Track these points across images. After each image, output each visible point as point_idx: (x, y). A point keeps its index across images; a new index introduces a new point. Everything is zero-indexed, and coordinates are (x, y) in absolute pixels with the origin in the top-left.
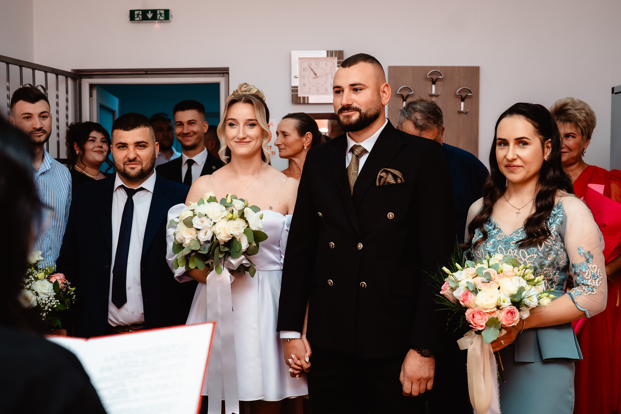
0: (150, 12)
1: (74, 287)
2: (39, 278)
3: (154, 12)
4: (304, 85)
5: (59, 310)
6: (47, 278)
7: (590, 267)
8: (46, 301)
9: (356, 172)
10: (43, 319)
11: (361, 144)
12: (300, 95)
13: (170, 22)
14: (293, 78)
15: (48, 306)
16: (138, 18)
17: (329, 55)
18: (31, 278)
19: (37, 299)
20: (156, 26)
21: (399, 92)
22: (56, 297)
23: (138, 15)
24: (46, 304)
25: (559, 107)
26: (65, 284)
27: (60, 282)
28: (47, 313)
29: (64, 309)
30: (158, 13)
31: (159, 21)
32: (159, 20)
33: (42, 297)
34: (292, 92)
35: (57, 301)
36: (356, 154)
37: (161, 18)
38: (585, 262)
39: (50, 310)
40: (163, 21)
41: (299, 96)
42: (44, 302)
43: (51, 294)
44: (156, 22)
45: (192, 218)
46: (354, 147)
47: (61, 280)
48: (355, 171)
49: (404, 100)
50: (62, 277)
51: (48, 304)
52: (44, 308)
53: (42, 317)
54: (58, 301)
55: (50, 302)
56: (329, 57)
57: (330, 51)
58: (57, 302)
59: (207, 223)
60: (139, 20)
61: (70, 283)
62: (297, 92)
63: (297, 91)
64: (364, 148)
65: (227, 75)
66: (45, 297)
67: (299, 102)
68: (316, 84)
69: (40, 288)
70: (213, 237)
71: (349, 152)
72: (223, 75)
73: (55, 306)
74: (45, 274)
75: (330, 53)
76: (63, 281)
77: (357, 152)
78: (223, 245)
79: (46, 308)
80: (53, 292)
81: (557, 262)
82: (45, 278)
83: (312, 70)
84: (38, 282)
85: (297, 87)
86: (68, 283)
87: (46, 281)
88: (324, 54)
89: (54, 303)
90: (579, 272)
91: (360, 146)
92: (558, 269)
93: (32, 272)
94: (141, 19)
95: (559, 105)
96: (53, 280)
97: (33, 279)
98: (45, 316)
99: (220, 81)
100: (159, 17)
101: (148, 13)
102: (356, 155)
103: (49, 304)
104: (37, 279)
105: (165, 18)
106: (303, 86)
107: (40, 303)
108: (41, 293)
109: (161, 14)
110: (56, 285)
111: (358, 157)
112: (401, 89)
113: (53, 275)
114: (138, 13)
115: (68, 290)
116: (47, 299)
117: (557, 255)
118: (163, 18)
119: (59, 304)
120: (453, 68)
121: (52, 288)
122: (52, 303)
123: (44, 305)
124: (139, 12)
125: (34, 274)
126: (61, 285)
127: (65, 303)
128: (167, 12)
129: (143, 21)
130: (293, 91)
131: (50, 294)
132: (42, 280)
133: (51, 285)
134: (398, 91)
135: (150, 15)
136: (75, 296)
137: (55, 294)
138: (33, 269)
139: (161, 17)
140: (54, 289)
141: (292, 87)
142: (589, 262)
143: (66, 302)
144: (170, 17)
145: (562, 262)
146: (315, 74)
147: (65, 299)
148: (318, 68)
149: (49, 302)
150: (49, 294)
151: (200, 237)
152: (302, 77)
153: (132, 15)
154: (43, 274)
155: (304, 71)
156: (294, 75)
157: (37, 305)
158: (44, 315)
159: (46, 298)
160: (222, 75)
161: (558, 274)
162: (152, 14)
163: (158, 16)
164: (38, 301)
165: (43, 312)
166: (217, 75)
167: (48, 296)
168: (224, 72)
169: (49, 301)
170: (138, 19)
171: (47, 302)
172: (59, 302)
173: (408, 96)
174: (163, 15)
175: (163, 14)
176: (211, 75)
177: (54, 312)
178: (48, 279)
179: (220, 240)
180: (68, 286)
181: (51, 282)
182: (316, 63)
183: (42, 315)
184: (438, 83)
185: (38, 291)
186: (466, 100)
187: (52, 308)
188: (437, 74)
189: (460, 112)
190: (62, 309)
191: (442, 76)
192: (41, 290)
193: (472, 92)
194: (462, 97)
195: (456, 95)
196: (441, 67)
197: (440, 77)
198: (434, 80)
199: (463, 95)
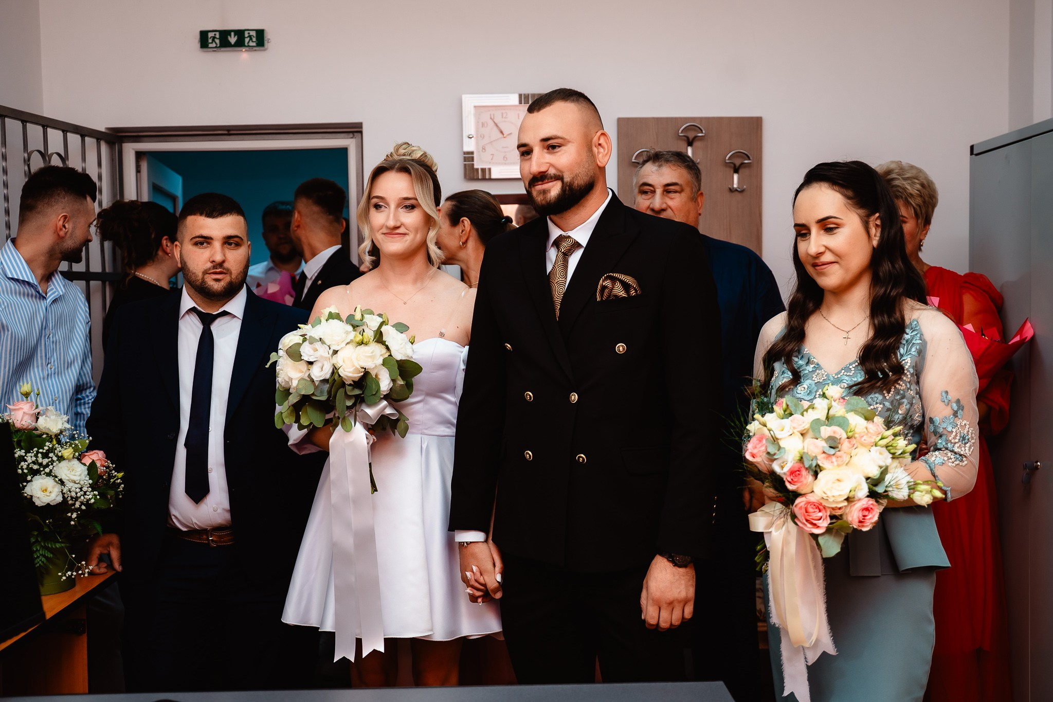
0: (233, 34)
1: (122, 472)
2: (66, 458)
3: (240, 33)
4: (484, 149)
5: (98, 508)
7: (959, 424)
8: (76, 493)
9: (563, 280)
10: (72, 523)
11: (571, 233)
12: (478, 165)
13: (265, 50)
14: (465, 139)
15: (80, 502)
16: (214, 43)
17: (523, 102)
18: (52, 458)
19: (62, 490)
20: (244, 56)
21: (635, 159)
22: (93, 487)
23: (214, 38)
24: (77, 498)
26: (108, 467)
27: (98, 464)
28: (79, 512)
29: (107, 507)
30: (246, 35)
31: (247, 49)
32: (249, 46)
33: (70, 487)
35: (95, 492)
36: (562, 251)
37: (251, 44)
38: (952, 416)
39: (83, 507)
40: (255, 49)
41: (476, 167)
42: (73, 494)
43: (85, 481)
44: (244, 50)
45: (299, 345)
46: (560, 239)
47: (99, 461)
48: (561, 279)
50: (100, 456)
51: (80, 497)
52: (74, 504)
53: (70, 519)
54: (96, 493)
55: (83, 496)
56: (523, 104)
57: (525, 95)
58: (95, 495)
59: (323, 351)
60: (216, 47)
61: (114, 466)
62: (473, 160)
64: (575, 240)
65: (360, 135)
66: (74, 487)
67: (475, 177)
68: (503, 147)
69: (67, 472)
70: (333, 373)
71: (552, 246)
72: (354, 135)
73: (93, 501)
74: (75, 451)
75: (524, 98)
76: (103, 462)
77: (565, 247)
78: (350, 385)
79: (78, 505)
80: (87, 478)
81: (911, 416)
82: (73, 457)
83: (496, 125)
84: (63, 463)
85: (472, 153)
87: (76, 462)
88: (514, 99)
89: (90, 496)
90: (942, 432)
91: (569, 237)
92: (912, 427)
93: (53, 447)
94: (218, 46)
96: (87, 461)
97: (55, 458)
98: (76, 518)
99: (349, 145)
100: (248, 42)
101: (230, 36)
103: (82, 498)
104: (61, 458)
105: (257, 44)
106: (482, 151)
107: (67, 497)
108: (68, 480)
109: (250, 37)
110: (92, 468)
111: (566, 255)
112: (638, 154)
113: (86, 454)
114: (213, 35)
115: (110, 476)
116: (78, 490)
117: (912, 404)
118: (254, 44)
119: (98, 497)
120: (720, 120)
121: (86, 472)
122: (86, 496)
123: (74, 500)
124: (215, 35)
125: (56, 451)
126: (101, 469)
127: (107, 497)
128: (260, 34)
129: (223, 49)
130: (465, 159)
131: (83, 483)
132: (69, 460)
133: (84, 469)
134: (634, 157)
135: (233, 39)
136: (123, 485)
137: (91, 482)
138: (54, 442)
139: (251, 41)
140: (88, 474)
141: (465, 153)
142: (957, 416)
143: (109, 495)
144: (266, 42)
145: (916, 416)
146: (502, 132)
147: (107, 490)
148: (505, 121)
149: (81, 495)
150: (82, 483)
151: (314, 375)
152: (480, 136)
153: (204, 39)
154: (71, 450)
155: (482, 127)
156: (467, 134)
157: (62, 499)
158: (74, 515)
159: (76, 488)
160: (351, 135)
161: (911, 436)
162: (236, 36)
163: (247, 40)
164: (64, 493)
165: (72, 512)
166: (343, 135)
167: (79, 486)
168: (355, 130)
169: (82, 493)
170: (214, 45)
171: (79, 495)
172: (98, 495)
174: (254, 39)
175: (254, 37)
176: (333, 135)
177: (89, 512)
178: (79, 459)
179: (345, 377)
180: (111, 471)
181: (85, 465)
182: (502, 113)
183: (71, 516)
184: (697, 144)
185: (64, 478)
186: (741, 171)
187: (87, 504)
188: (695, 130)
189: (732, 190)
190: (103, 506)
191: (702, 133)
192: (68, 475)
193: (751, 158)
194: (735, 165)
195: (726, 163)
196: (701, 119)
197: (700, 135)
198: (691, 139)
199: (738, 162)
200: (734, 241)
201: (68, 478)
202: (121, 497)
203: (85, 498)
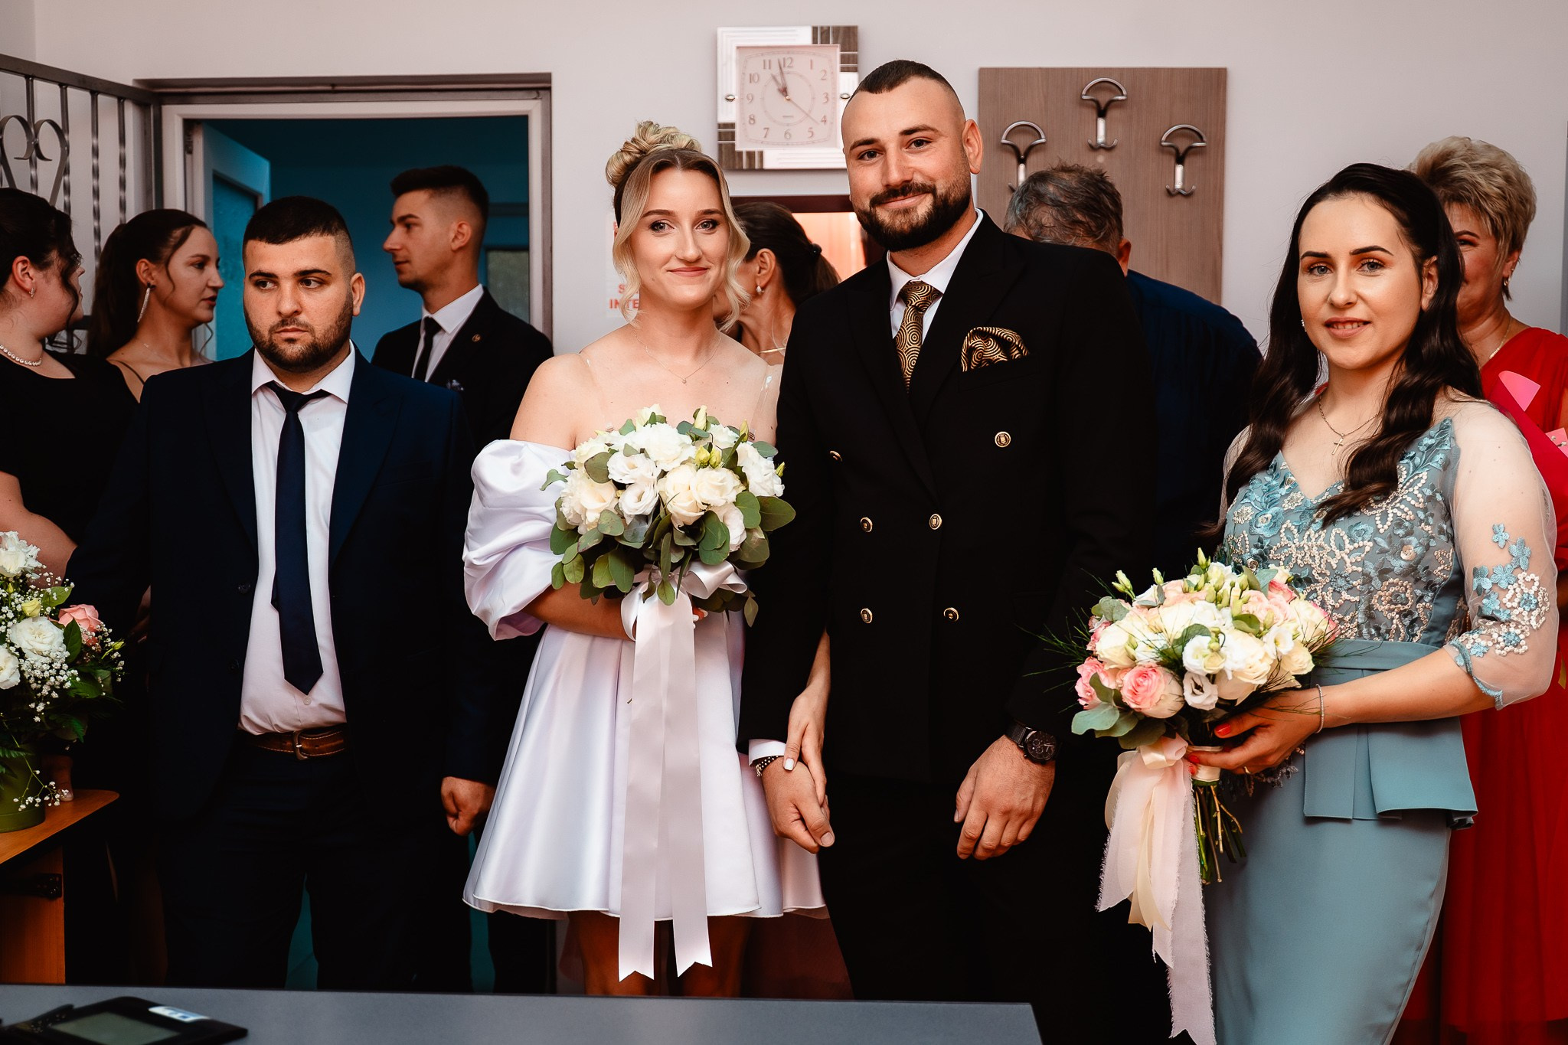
1: (123, 642)
2: (28, 614)
4: (752, 119)
5: (77, 696)
6: (50, 616)
7: (1521, 578)
9: (916, 346)
10: (37, 719)
11: (924, 278)
12: (741, 145)
14: (722, 102)
15: (50, 686)
17: (819, 40)
18: (6, 614)
19: (20, 668)
21: (1006, 139)
22: (71, 663)
24: (44, 681)
25: (1430, 163)
26: (99, 632)
27: (83, 626)
28: (48, 703)
29: (95, 697)
33: (32, 662)
34: (720, 139)
35: (73, 671)
36: (913, 304)
39: (55, 695)
41: (738, 149)
42: (38, 673)
46: (909, 287)
47: (86, 621)
48: (913, 346)
49: (1021, 161)
50: (89, 614)
51: (49, 679)
52: (41, 690)
53: (34, 712)
54: (75, 672)
55: (55, 676)
56: (819, 44)
57: (822, 28)
58: (74, 676)
62: (733, 138)
63: (732, 136)
64: (931, 287)
65: (547, 93)
66: (40, 662)
67: (737, 167)
68: (786, 117)
69: (30, 637)
71: (898, 300)
72: (538, 93)
73: (68, 685)
74: (45, 605)
75: (822, 33)
76: (93, 624)
77: (917, 298)
79: (45, 690)
80: (62, 649)
81: (1427, 568)
82: (42, 614)
83: (776, 79)
84: (25, 624)
85: (732, 125)
86: (105, 629)
87: (45, 622)
88: (804, 36)
89: (65, 678)
91: (922, 283)
92: (1430, 586)
93: (7, 596)
95: (1429, 159)
97: (11, 615)
98: (42, 711)
99: (530, 111)
102: (913, 306)
103: (52, 679)
104: (20, 616)
106: (749, 123)
107: (29, 678)
108: (31, 650)
110: (71, 632)
111: (919, 311)
112: (1012, 130)
113: (65, 609)
115: (104, 647)
116: (47, 667)
117: (1428, 547)
119: (78, 679)
120: (1154, 73)
121: (62, 639)
122: (59, 678)
123: (39, 682)
125: (13, 603)
126: (87, 635)
127: (95, 680)
130: (721, 136)
131: (55, 655)
132: (35, 619)
133: (58, 635)
134: (1004, 136)
136: (123, 662)
137: (67, 654)
138: (11, 589)
140: (65, 642)
141: (720, 126)
143: (100, 679)
145: (1440, 568)
146: (784, 91)
147: (95, 669)
148: (790, 73)
149: (51, 676)
150: (53, 655)
152: (746, 98)
154: (38, 603)
155: (750, 82)
156: (725, 94)
157: (19, 681)
158: (41, 707)
159: (43, 664)
160: (534, 93)
161: (1431, 601)
164: (24, 671)
165: (38, 701)
166: (521, 94)
167: (48, 660)
168: (539, 85)
169: (53, 672)
171: (47, 675)
172: (79, 676)
173: (1031, 149)
176: (505, 94)
177: (65, 703)
178: (54, 617)
180: (105, 638)
181: (60, 626)
182: (785, 59)
183: (35, 709)
184: (1113, 113)
185: (25, 647)
186: (1187, 161)
187: (61, 690)
188: (1111, 90)
189: (1171, 194)
190: (87, 693)
191: (1123, 95)
192: (32, 643)
193: (1205, 139)
194: (1177, 150)
195: (1161, 145)
196: (1121, 71)
197: (1120, 98)
198: (1103, 106)
199: (1182, 145)
200: (1174, 280)
201: (31, 648)
202: (119, 680)
203: (56, 680)
